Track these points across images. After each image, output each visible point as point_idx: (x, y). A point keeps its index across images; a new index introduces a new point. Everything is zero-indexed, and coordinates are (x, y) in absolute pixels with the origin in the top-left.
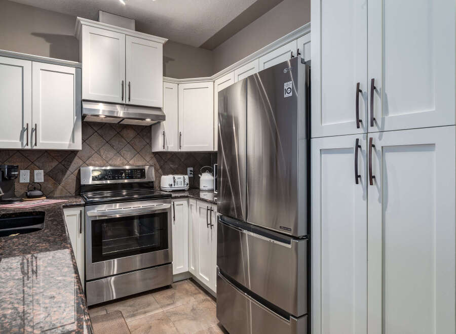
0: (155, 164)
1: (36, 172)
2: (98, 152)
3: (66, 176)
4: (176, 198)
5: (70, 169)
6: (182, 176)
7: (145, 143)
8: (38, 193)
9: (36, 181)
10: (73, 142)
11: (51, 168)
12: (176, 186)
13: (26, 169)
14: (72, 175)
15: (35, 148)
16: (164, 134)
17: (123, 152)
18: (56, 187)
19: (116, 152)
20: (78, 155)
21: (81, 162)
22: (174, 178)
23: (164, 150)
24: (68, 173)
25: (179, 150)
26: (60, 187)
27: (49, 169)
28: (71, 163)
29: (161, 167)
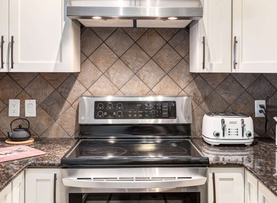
0: (194, 94)
1: (27, 102)
2: (106, 73)
3: (63, 109)
4: (218, 165)
5: (68, 99)
6: (238, 120)
7: (179, 58)
8: (23, 134)
9: (27, 115)
10: (61, 60)
11: (45, 98)
12: (227, 137)
13: (16, 98)
14: (71, 108)
15: (12, 71)
16: (204, 43)
17: (144, 72)
18: (52, 125)
19: (132, 73)
20: (79, 78)
21: (83, 89)
22: (223, 122)
23: (205, 71)
24: (66, 104)
25: (234, 71)
26: (56, 125)
27: (43, 98)
28: (70, 89)
29: (206, 99)
